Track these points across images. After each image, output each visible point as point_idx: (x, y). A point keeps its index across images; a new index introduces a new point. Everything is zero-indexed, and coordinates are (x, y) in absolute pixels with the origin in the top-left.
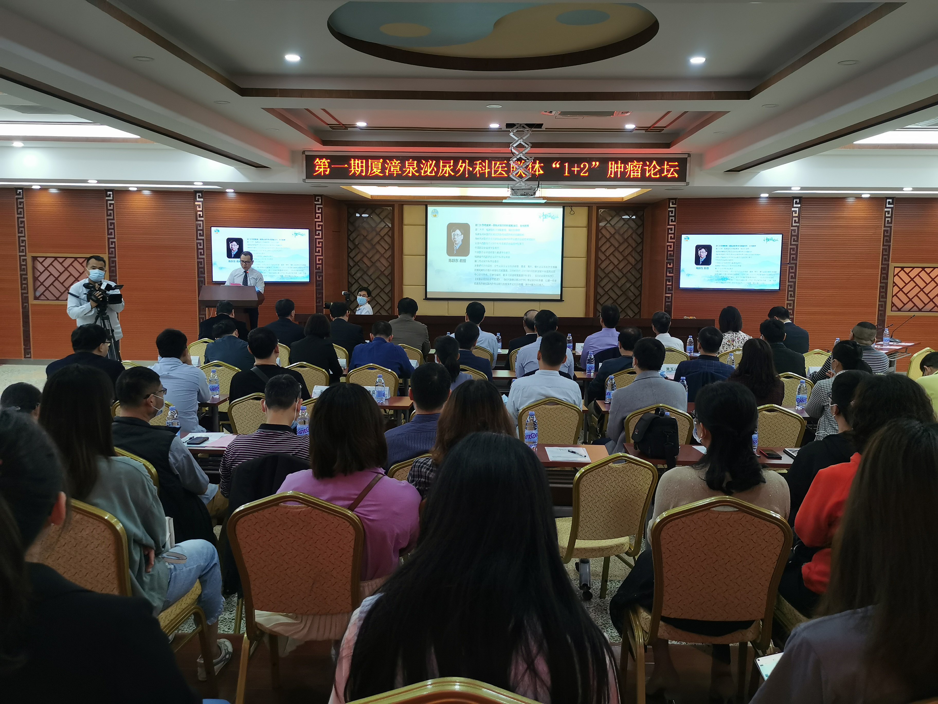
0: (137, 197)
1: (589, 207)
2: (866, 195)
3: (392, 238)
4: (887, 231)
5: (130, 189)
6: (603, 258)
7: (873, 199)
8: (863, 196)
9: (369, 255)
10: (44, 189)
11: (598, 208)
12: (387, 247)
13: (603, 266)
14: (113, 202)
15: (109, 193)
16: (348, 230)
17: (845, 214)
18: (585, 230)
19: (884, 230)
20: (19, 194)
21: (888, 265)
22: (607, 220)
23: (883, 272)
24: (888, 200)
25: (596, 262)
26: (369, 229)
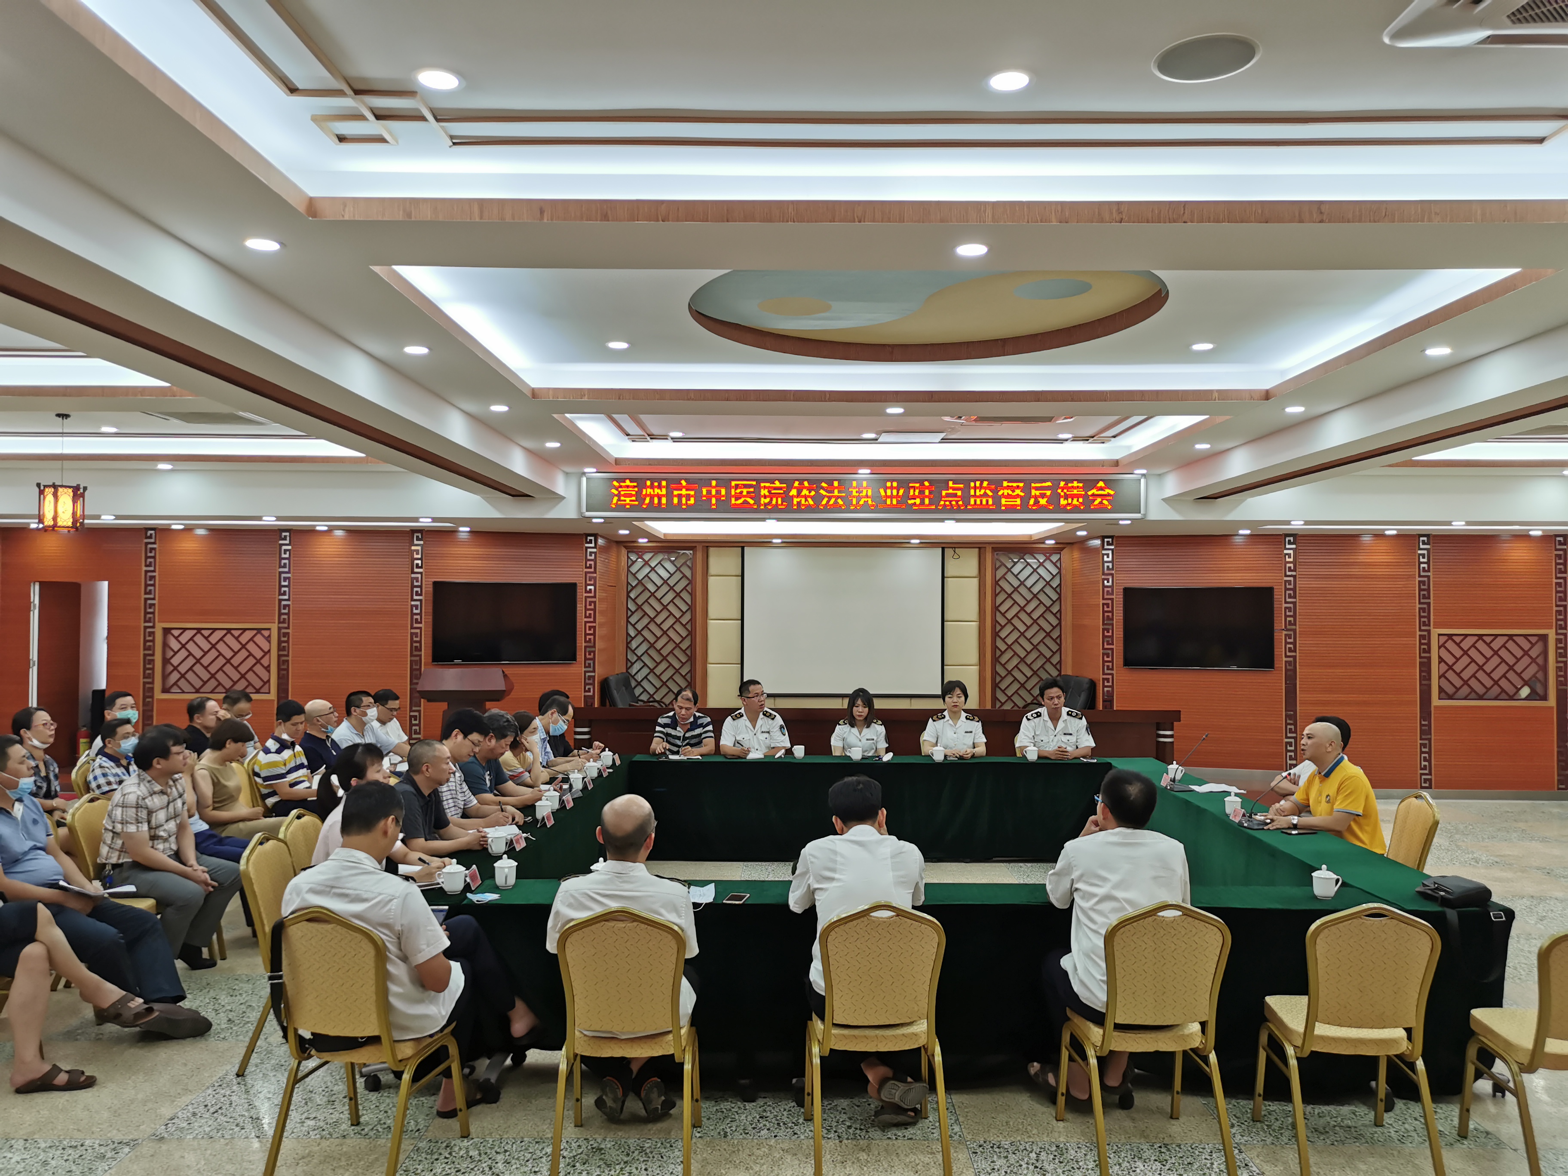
0: (326, 539)
1: (980, 548)
2: (1391, 531)
3: (692, 594)
4: (1423, 583)
5: (318, 528)
6: (1003, 621)
7: (1401, 537)
8: (1387, 533)
9: (659, 620)
10: (188, 530)
11: (995, 549)
12: (684, 608)
13: (1003, 634)
14: (289, 547)
15: (284, 534)
16: (629, 584)
17: (1362, 558)
18: (975, 581)
19: (1419, 581)
20: (150, 537)
21: (1429, 631)
22: (1006, 567)
23: (1423, 641)
24: (1421, 539)
25: (994, 627)
26: (659, 582)
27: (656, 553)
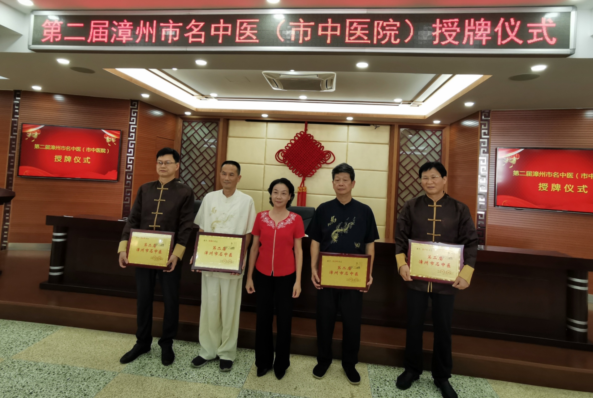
1: (391, 125)
3: (217, 147)
6: (403, 172)
9: (197, 161)
11: (401, 127)
12: (212, 155)
13: (403, 180)
16: (182, 139)
18: (387, 148)
22: (407, 138)
25: (397, 175)
26: (199, 139)
27: (199, 122)
